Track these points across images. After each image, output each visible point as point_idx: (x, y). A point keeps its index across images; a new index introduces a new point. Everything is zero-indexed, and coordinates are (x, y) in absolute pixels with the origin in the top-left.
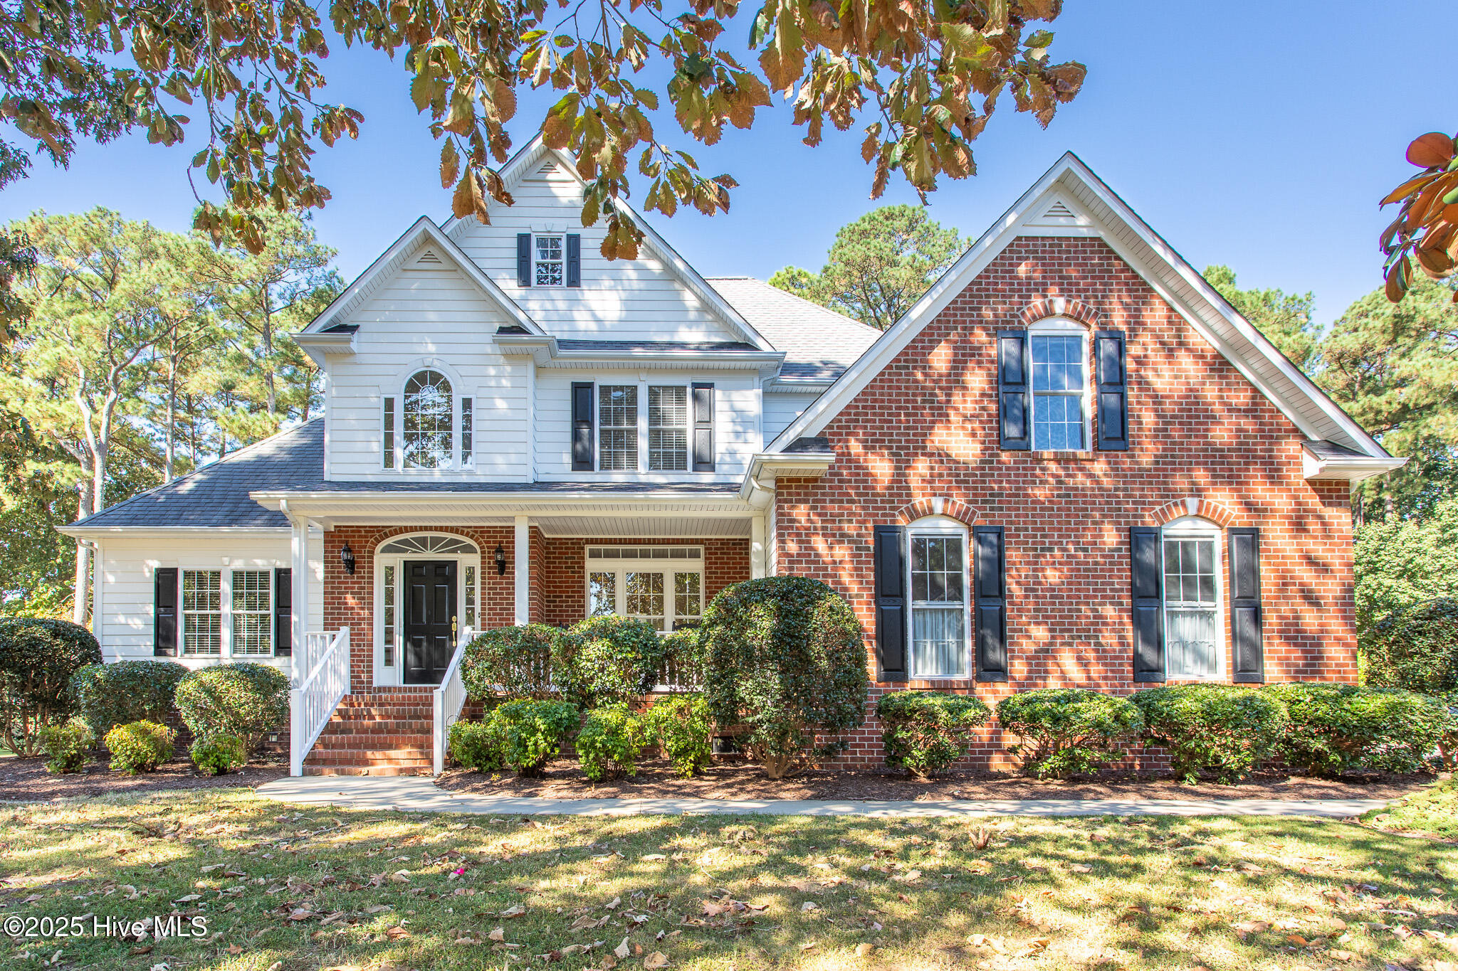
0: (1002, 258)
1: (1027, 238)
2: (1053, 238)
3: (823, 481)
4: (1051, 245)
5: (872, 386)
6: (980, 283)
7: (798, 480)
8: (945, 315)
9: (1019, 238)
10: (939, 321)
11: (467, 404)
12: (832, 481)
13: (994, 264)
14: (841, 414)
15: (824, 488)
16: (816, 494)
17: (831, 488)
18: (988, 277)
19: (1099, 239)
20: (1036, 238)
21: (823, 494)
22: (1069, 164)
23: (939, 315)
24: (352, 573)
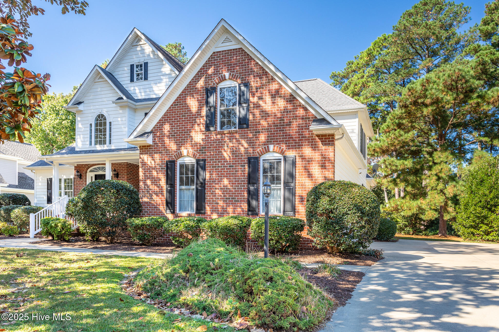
0: (209, 61)
1: (217, 52)
2: (226, 51)
3: (152, 146)
4: (225, 54)
5: (167, 112)
6: (201, 71)
7: (145, 146)
8: (190, 84)
9: (214, 53)
10: (188, 87)
11: (110, 123)
12: (155, 146)
13: (206, 64)
14: (158, 123)
15: (152, 148)
16: (150, 151)
17: (154, 148)
18: (204, 69)
19: (241, 48)
20: (220, 52)
21: (152, 151)
22: (223, 23)
23: (188, 85)
24: (81, 178)
